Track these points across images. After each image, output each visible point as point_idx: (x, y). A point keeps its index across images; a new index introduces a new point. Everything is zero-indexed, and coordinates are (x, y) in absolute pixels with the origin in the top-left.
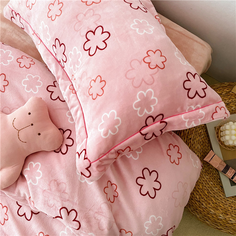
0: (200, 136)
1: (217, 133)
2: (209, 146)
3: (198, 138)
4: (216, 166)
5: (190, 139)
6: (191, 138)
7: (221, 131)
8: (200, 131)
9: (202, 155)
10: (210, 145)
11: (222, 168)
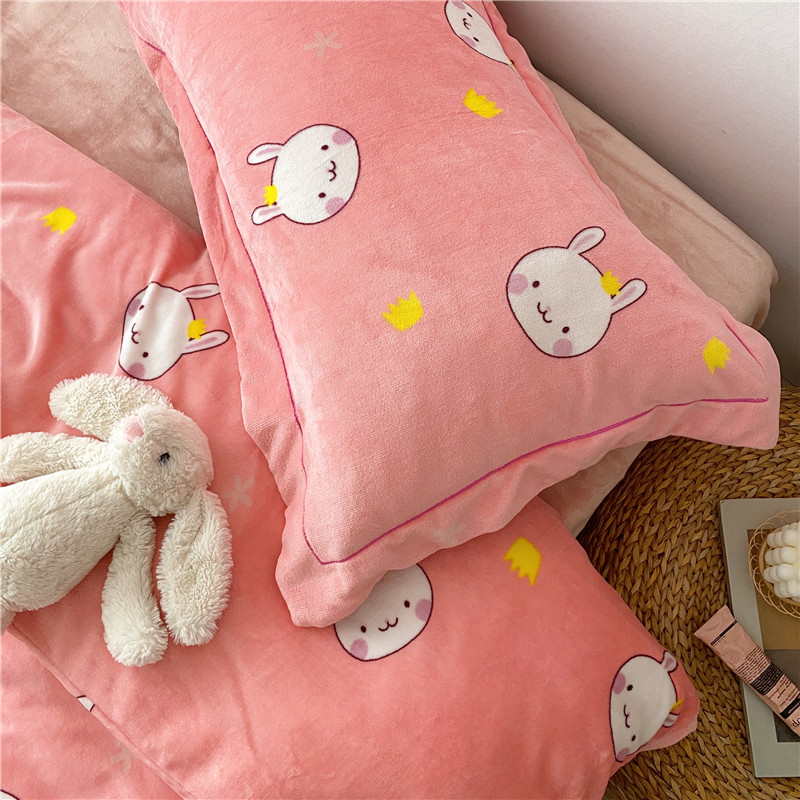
0: (694, 551)
1: (755, 552)
2: (720, 589)
3: (688, 557)
4: (735, 664)
5: (659, 555)
6: (663, 554)
7: (768, 547)
8: (697, 537)
9: (692, 619)
10: (723, 587)
11: (753, 674)
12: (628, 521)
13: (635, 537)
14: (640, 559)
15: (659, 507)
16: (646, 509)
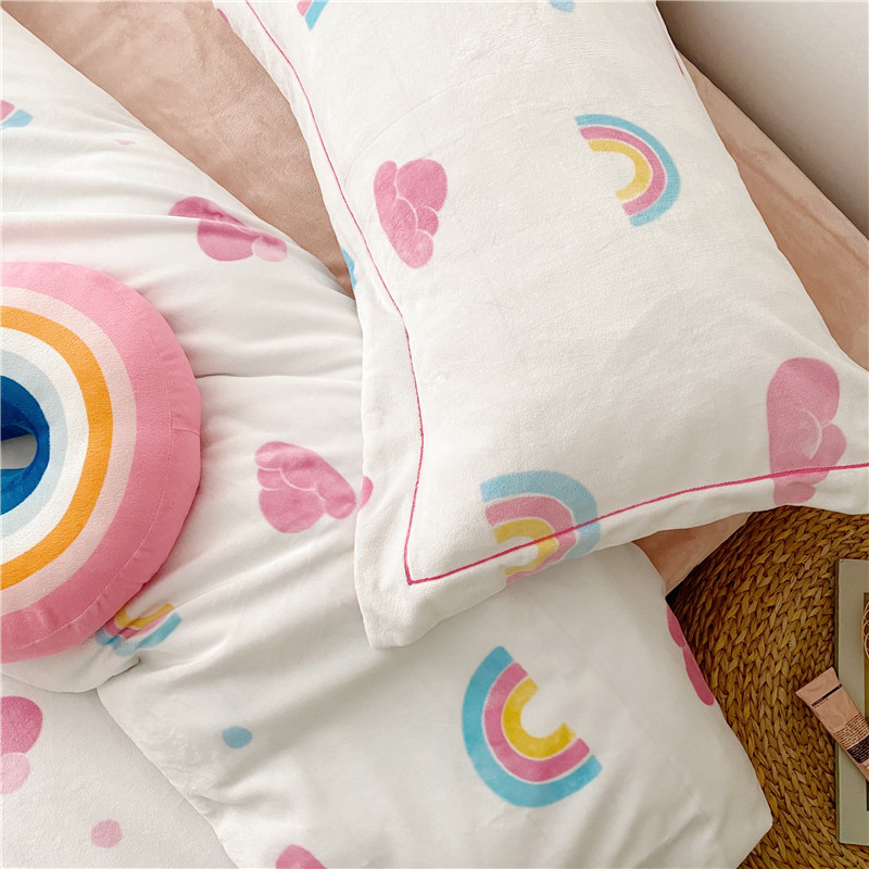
0: (806, 608)
2: (827, 649)
3: (799, 612)
4: (833, 728)
5: (769, 608)
6: (773, 607)
8: (811, 593)
9: (795, 676)
10: (830, 648)
11: (853, 742)
12: (741, 569)
13: (746, 585)
14: (748, 610)
15: (775, 558)
16: (762, 560)
